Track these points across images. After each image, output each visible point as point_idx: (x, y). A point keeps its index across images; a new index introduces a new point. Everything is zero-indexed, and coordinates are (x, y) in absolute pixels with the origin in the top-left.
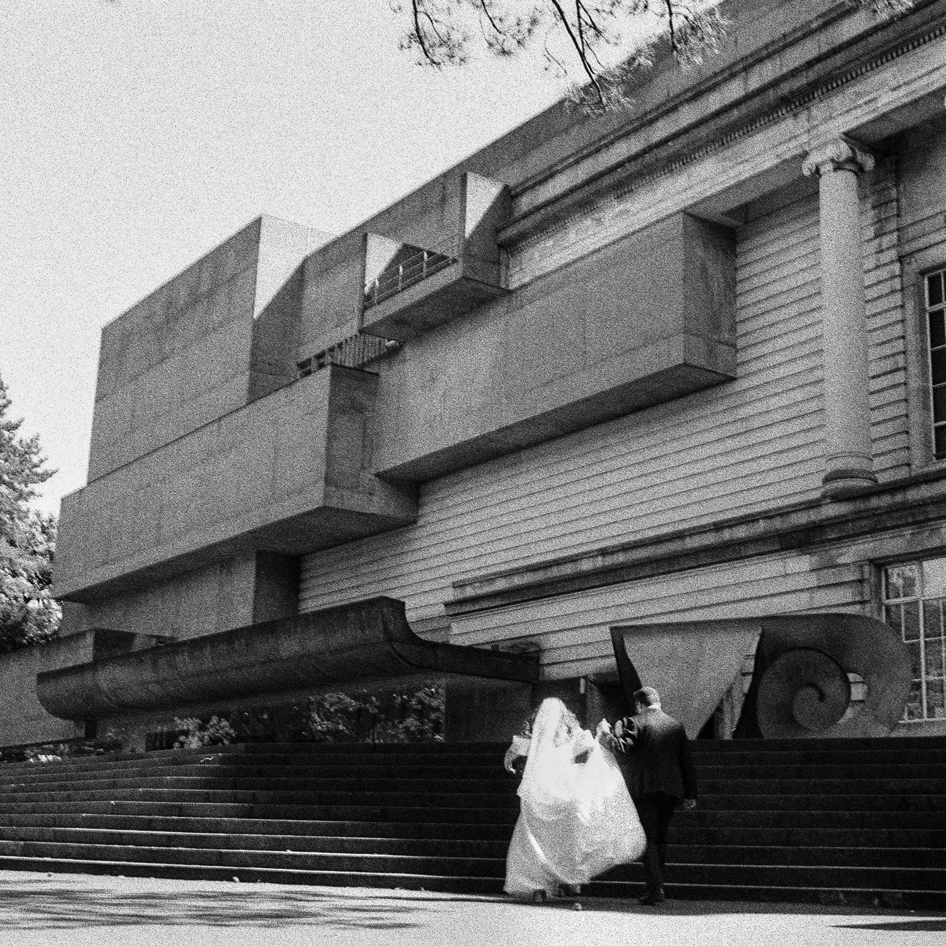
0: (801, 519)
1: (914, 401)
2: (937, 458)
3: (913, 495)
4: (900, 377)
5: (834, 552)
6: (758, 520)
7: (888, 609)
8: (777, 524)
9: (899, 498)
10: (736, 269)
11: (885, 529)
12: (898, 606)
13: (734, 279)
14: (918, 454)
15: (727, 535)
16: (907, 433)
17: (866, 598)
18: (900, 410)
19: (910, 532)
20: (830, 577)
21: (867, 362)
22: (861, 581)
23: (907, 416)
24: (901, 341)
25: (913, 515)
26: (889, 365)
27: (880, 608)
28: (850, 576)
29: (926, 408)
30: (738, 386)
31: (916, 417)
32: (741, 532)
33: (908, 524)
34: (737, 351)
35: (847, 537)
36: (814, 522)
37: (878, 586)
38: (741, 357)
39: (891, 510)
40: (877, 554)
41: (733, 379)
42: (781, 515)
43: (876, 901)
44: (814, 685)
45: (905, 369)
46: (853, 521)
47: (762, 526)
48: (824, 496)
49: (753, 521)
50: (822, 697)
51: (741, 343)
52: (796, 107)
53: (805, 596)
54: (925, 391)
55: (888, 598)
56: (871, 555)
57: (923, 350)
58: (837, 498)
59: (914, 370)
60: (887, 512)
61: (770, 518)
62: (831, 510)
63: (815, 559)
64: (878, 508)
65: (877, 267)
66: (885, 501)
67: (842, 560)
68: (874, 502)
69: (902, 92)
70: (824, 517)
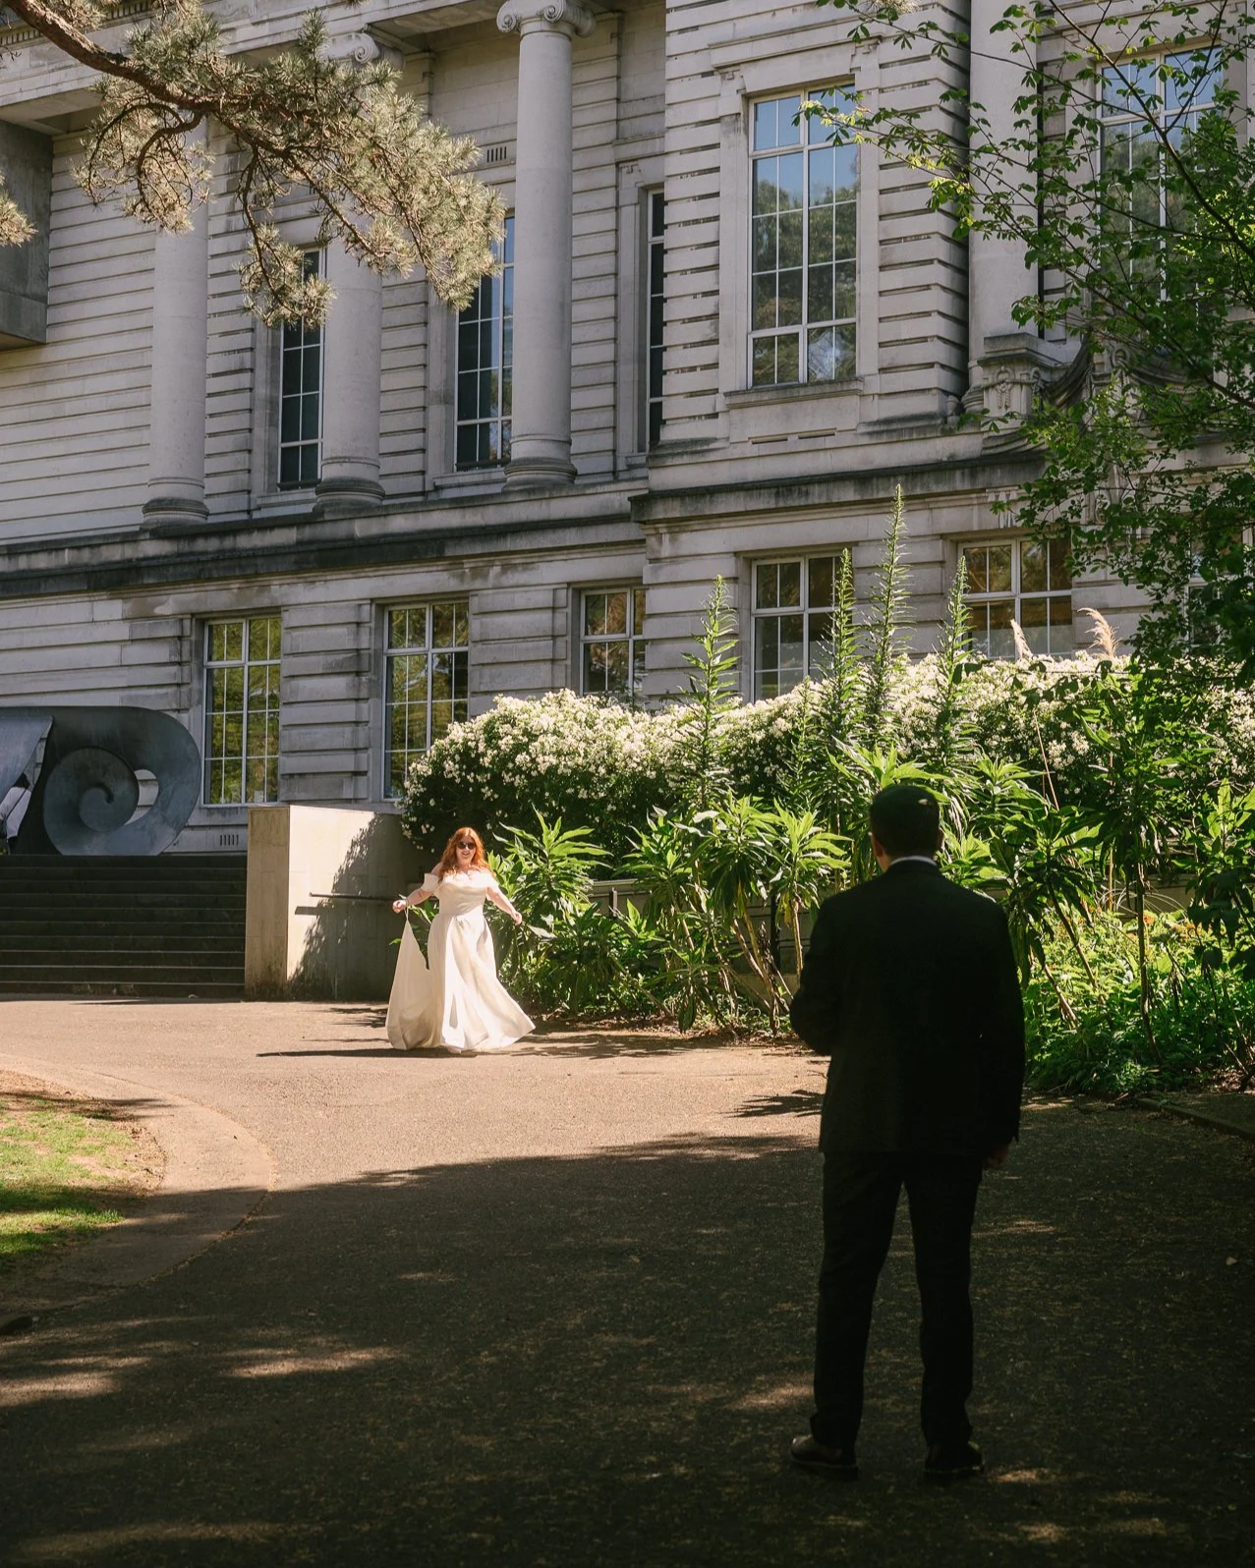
0: (115, 554)
1: (260, 415)
2: (282, 490)
3: (244, 542)
4: (244, 380)
5: (149, 600)
6: (63, 549)
7: (210, 671)
8: (86, 556)
9: (228, 543)
10: (51, 194)
11: (210, 579)
12: (221, 669)
13: (47, 207)
14: (259, 481)
15: (23, 563)
16: (250, 451)
17: (185, 658)
18: (243, 421)
19: (237, 586)
20: (144, 629)
21: (204, 356)
22: (180, 638)
23: (250, 430)
24: (249, 334)
25: (241, 567)
26: (232, 362)
27: (200, 673)
28: (170, 631)
29: (272, 423)
30: (48, 354)
31: (260, 433)
32: (42, 562)
33: (237, 578)
34: (48, 307)
35: (168, 583)
36: (130, 560)
37: (199, 644)
38: (52, 316)
39: (221, 556)
40: (203, 609)
41: (42, 344)
42: (91, 546)
43: (115, 991)
44: (101, 785)
45: (252, 370)
46: (175, 565)
47: (67, 557)
48: (142, 531)
49: (57, 550)
50: (110, 798)
51: (52, 297)
52: (136, 12)
53: (115, 649)
54: (273, 402)
55: (210, 659)
56: (194, 608)
57: (275, 349)
58: (158, 533)
59: (262, 373)
60: (213, 560)
61: (79, 548)
62: (151, 548)
63: (129, 605)
64: (206, 553)
65: (228, 233)
66: (212, 544)
67: (158, 611)
68: (201, 545)
69: (265, 29)
70: (141, 555)
